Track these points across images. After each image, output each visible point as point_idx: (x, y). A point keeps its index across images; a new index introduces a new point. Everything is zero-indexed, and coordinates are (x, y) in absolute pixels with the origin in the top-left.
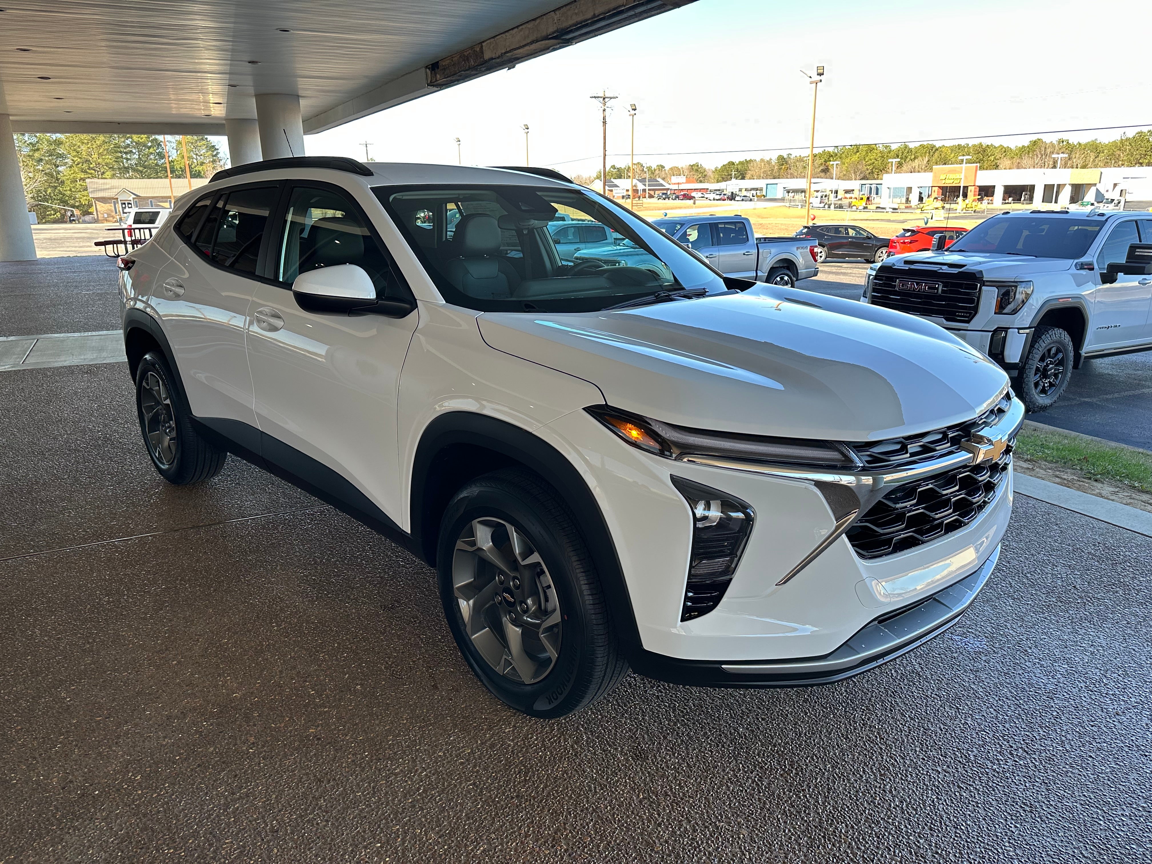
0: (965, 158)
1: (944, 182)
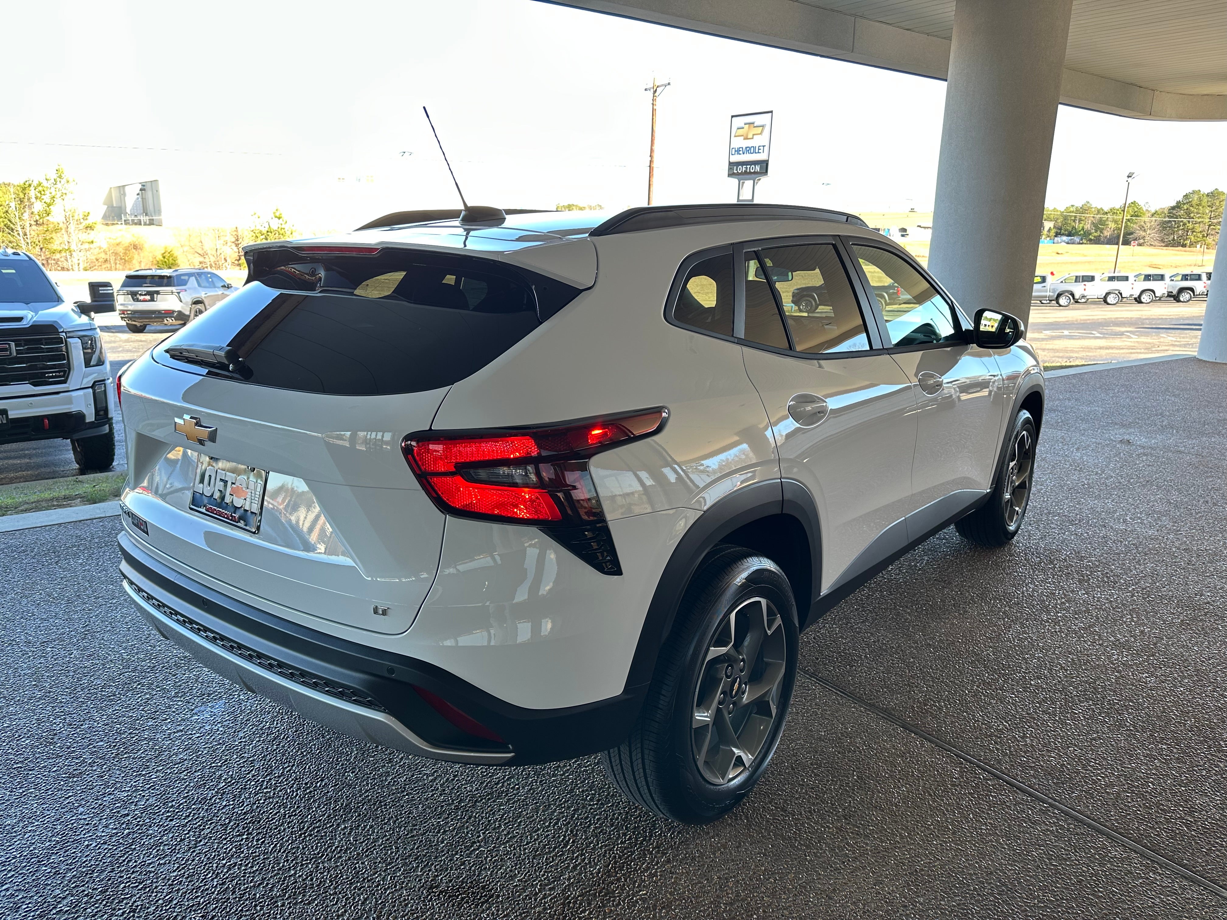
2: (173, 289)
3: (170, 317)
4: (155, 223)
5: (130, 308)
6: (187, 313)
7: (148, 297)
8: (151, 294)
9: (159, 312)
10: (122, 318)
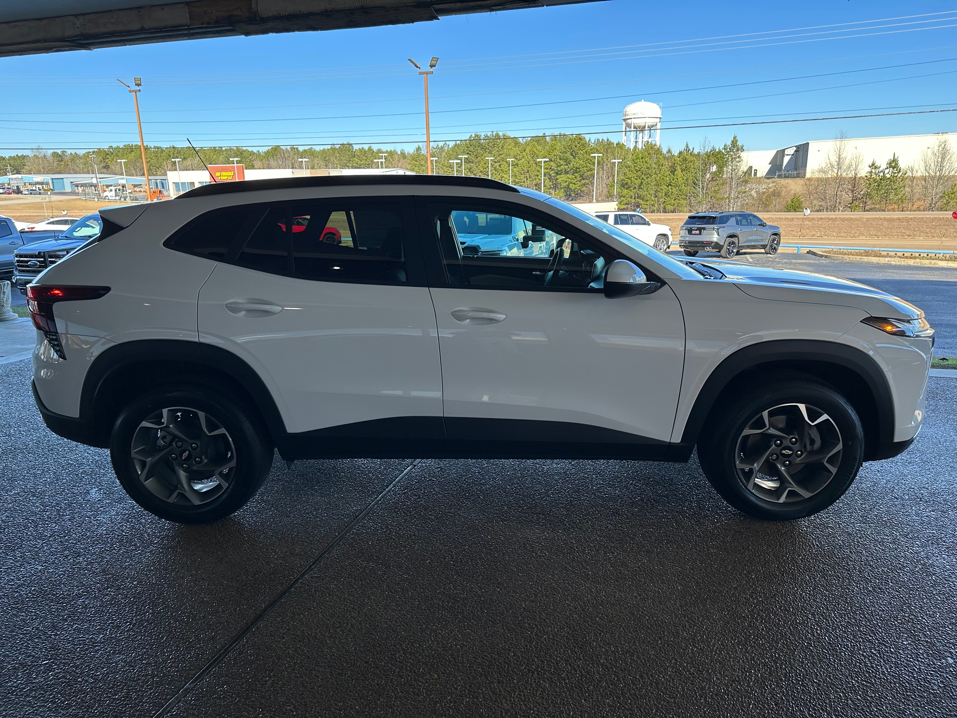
0: (235, 159)
1: (219, 178)
2: (716, 226)
3: (709, 246)
4: (800, 176)
5: (687, 239)
6: (722, 244)
7: (698, 232)
8: (700, 229)
9: (703, 242)
10: (680, 246)
